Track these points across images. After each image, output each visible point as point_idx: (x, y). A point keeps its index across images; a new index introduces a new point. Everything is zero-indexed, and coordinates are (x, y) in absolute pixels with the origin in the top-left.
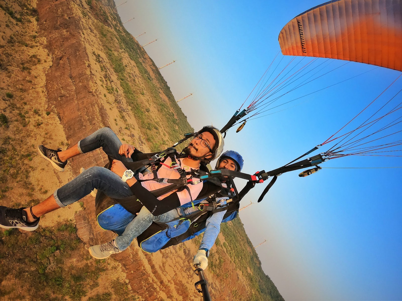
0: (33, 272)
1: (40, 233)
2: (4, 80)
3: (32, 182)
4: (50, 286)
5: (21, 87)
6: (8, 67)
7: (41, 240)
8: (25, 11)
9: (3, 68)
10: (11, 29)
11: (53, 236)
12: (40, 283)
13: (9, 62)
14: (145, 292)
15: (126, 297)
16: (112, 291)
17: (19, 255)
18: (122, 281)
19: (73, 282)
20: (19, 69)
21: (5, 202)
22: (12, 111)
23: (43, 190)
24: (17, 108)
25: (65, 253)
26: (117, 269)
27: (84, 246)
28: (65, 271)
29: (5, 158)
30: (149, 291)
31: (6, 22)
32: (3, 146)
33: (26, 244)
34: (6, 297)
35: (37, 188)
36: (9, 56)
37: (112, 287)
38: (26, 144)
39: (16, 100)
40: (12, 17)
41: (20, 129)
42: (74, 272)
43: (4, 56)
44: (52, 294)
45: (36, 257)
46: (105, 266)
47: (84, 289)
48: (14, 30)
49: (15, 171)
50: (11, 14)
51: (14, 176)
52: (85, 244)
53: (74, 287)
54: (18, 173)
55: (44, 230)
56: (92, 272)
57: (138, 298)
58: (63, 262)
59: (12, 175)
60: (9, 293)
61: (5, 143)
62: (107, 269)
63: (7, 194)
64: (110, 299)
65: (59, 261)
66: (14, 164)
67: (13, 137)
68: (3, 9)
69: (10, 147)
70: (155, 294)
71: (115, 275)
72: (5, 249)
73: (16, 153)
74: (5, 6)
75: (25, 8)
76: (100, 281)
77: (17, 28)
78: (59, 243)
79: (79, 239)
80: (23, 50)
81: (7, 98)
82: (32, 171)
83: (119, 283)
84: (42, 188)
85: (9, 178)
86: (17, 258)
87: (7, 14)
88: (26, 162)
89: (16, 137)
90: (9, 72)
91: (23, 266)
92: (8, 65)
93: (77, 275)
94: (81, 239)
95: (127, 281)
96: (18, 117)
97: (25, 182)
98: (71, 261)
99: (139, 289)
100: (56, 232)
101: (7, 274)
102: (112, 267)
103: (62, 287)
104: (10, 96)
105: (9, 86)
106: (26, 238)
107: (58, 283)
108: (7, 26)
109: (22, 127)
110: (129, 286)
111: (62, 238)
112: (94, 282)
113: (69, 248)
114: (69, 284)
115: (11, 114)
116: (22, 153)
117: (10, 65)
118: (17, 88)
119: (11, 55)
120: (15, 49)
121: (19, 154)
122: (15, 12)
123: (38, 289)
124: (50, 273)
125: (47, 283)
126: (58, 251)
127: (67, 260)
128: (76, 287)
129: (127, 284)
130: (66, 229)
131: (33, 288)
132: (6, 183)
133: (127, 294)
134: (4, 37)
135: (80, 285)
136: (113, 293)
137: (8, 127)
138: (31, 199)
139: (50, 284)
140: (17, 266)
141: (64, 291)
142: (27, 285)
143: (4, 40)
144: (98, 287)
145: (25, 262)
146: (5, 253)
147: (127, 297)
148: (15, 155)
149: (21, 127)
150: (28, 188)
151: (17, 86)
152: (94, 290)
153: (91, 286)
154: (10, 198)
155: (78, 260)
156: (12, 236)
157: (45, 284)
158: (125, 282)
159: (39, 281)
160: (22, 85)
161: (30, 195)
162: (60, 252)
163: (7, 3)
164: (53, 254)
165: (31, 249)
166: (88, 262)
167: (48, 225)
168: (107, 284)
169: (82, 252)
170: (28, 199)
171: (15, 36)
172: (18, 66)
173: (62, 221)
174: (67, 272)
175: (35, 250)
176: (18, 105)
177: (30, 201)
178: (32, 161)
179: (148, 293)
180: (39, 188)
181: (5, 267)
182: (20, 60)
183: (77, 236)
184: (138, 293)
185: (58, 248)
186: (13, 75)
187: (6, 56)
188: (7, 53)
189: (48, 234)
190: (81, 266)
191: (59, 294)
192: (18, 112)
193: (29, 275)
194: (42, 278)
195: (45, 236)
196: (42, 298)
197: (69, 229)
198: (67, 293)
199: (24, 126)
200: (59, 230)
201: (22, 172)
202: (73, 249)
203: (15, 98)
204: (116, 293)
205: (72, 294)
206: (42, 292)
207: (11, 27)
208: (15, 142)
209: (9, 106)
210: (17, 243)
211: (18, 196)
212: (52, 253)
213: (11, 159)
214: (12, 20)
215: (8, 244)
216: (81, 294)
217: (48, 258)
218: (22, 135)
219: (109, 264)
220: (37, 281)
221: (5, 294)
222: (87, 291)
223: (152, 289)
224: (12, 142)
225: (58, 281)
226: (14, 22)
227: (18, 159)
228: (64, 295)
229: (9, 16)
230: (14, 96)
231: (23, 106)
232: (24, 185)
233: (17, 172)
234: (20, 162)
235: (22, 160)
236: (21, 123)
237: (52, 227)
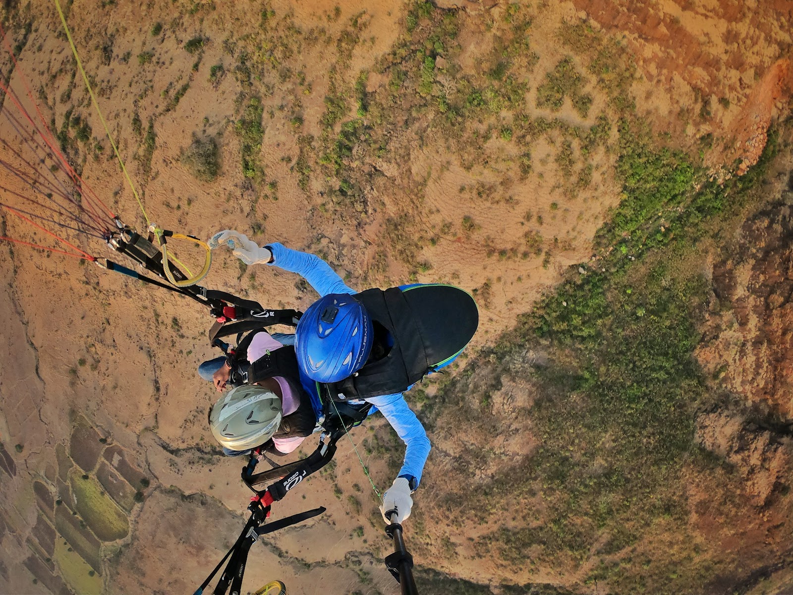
0: (434, 120)
1: (395, 64)
2: (131, 40)
3: (310, 27)
4: (469, 116)
5: (144, 7)
6: (109, 34)
7: (404, 69)
8: (11, 21)
9: (110, 44)
10: (45, 40)
11: (412, 47)
12: (453, 125)
13: (100, 33)
14: (630, 17)
15: (599, 48)
16: (566, 51)
17: (399, 119)
18: (574, 20)
19: (496, 83)
20: (112, 12)
21: (318, 88)
22: (184, 27)
23: (332, 16)
24: (181, 18)
25: (451, 50)
26: (550, 4)
27: (466, 12)
28: (473, 76)
29: (255, 58)
30: (634, 12)
31: (34, 53)
32: (236, 56)
33: (393, 95)
34: (430, 183)
35: (324, 23)
36: (91, 33)
37: (564, 44)
38: (245, 13)
39: (166, 18)
40: (24, 44)
41: (216, 17)
42: (485, 66)
43: (91, 43)
44: (480, 126)
45: (421, 96)
46: (525, 15)
47: (520, 81)
48: (47, 32)
49: (281, 48)
50: (19, 48)
51: (288, 54)
52: (464, 9)
53: (503, 90)
54: (286, 46)
55: (395, 54)
56: (512, 42)
57: (624, 37)
58: (460, 66)
59: (285, 57)
60: (429, 174)
61: (232, 52)
62: (532, 18)
63: (309, 79)
64: (573, 68)
65: (453, 71)
66: (270, 45)
67: (227, 34)
68: (14, 66)
69: (241, 44)
70: (652, 11)
71: (553, 17)
72: (380, 132)
73: (253, 36)
74: (9, 65)
75: (7, 24)
76: (534, 47)
77: (42, 27)
78: (429, 46)
79: (449, 10)
80: (79, 7)
81: (161, 34)
82: (293, 20)
83: (569, 28)
84: (328, 13)
85: (287, 63)
86: (401, 124)
87: (21, 57)
88: (273, 23)
89: (229, 28)
90: (118, 31)
91: (417, 125)
92: (106, 34)
93: (494, 68)
94: (452, 7)
95: (583, 14)
96: (195, 18)
97: (305, 39)
98: (469, 54)
99: (614, 18)
100: (408, 38)
101: (409, 154)
102: (539, 7)
103: (486, 103)
104: (158, 29)
105: (141, 30)
106: (386, 90)
107: (475, 102)
108: (40, 49)
109: (215, 12)
110: (593, 23)
111: (425, 35)
112: (527, 56)
113: (448, 38)
114: (492, 90)
115: (188, 30)
116: (257, 25)
117: (106, 30)
118: (146, 15)
119: (89, 30)
120: (79, 24)
121: (257, 30)
122: (16, 40)
123: (457, 136)
124: (456, 98)
125: (462, 116)
126: (438, 59)
127: (461, 58)
128: (505, 87)
129: (585, 21)
130: (417, 17)
131: (450, 139)
132: (292, 73)
133: (598, 40)
134: (59, 50)
135: (508, 78)
136: (571, 53)
137: (208, 39)
138: (336, 44)
139: (467, 114)
140: (411, 133)
141: (493, 106)
142: (441, 143)
143: (63, 49)
144: (540, 60)
145: (414, 119)
146: (384, 135)
147: (602, 47)
148: (255, 39)
149: (214, 15)
150: (316, 39)
151: (143, 14)
152: (536, 69)
153: (526, 67)
154: (317, 76)
155: (477, 43)
156: (370, 108)
157: (460, 119)
158: (580, 19)
159: (449, 124)
160: (141, 5)
161: (329, 41)
162: (442, 57)
163: (4, 63)
164: (436, 70)
165: (405, 95)
166: (494, 31)
167: (391, 43)
168: (551, 44)
169: (472, 26)
170: (333, 48)
171: (56, 28)
172: (107, 15)
173: (399, 15)
174: (476, 75)
175: (409, 91)
176: (176, 15)
177: (337, 46)
178: (277, 11)
179: (635, 16)
180: (325, 19)
181: (400, 150)
182: (97, 12)
183: (443, 10)
184: (617, 26)
185: (434, 55)
186: (123, 24)
187: (90, 39)
188: (85, 38)
189: (403, 52)
190: (489, 48)
191: (489, 117)
192: (187, 15)
193: (433, 129)
194: (451, 115)
195: (403, 58)
196: (471, 143)
197: (420, 12)
198: (499, 107)
199: (214, 8)
200: (410, 30)
201: (287, 37)
202: (455, 35)
203: (163, 19)
204: (577, 48)
205: (506, 103)
206: (466, 135)
207: (41, 41)
208: (235, 33)
209: (174, 32)
210: (383, 109)
211: (321, 61)
212: (433, 69)
213: (260, 49)
214: (29, 43)
215: (376, 122)
216: (520, 92)
217: (436, 82)
218: (228, 17)
219: (528, 7)
220: (448, 125)
221: (425, 181)
222: (526, 81)
223: (638, 5)
224: (234, 39)
225: (474, 99)
226: (32, 36)
227: (263, 36)
228: (497, 113)
229: (23, 50)
230: (159, 20)
231: (178, 5)
232: (309, 44)
233: (283, 45)
234: (270, 34)
235: (268, 28)
236: (208, 13)
237: (399, 39)
